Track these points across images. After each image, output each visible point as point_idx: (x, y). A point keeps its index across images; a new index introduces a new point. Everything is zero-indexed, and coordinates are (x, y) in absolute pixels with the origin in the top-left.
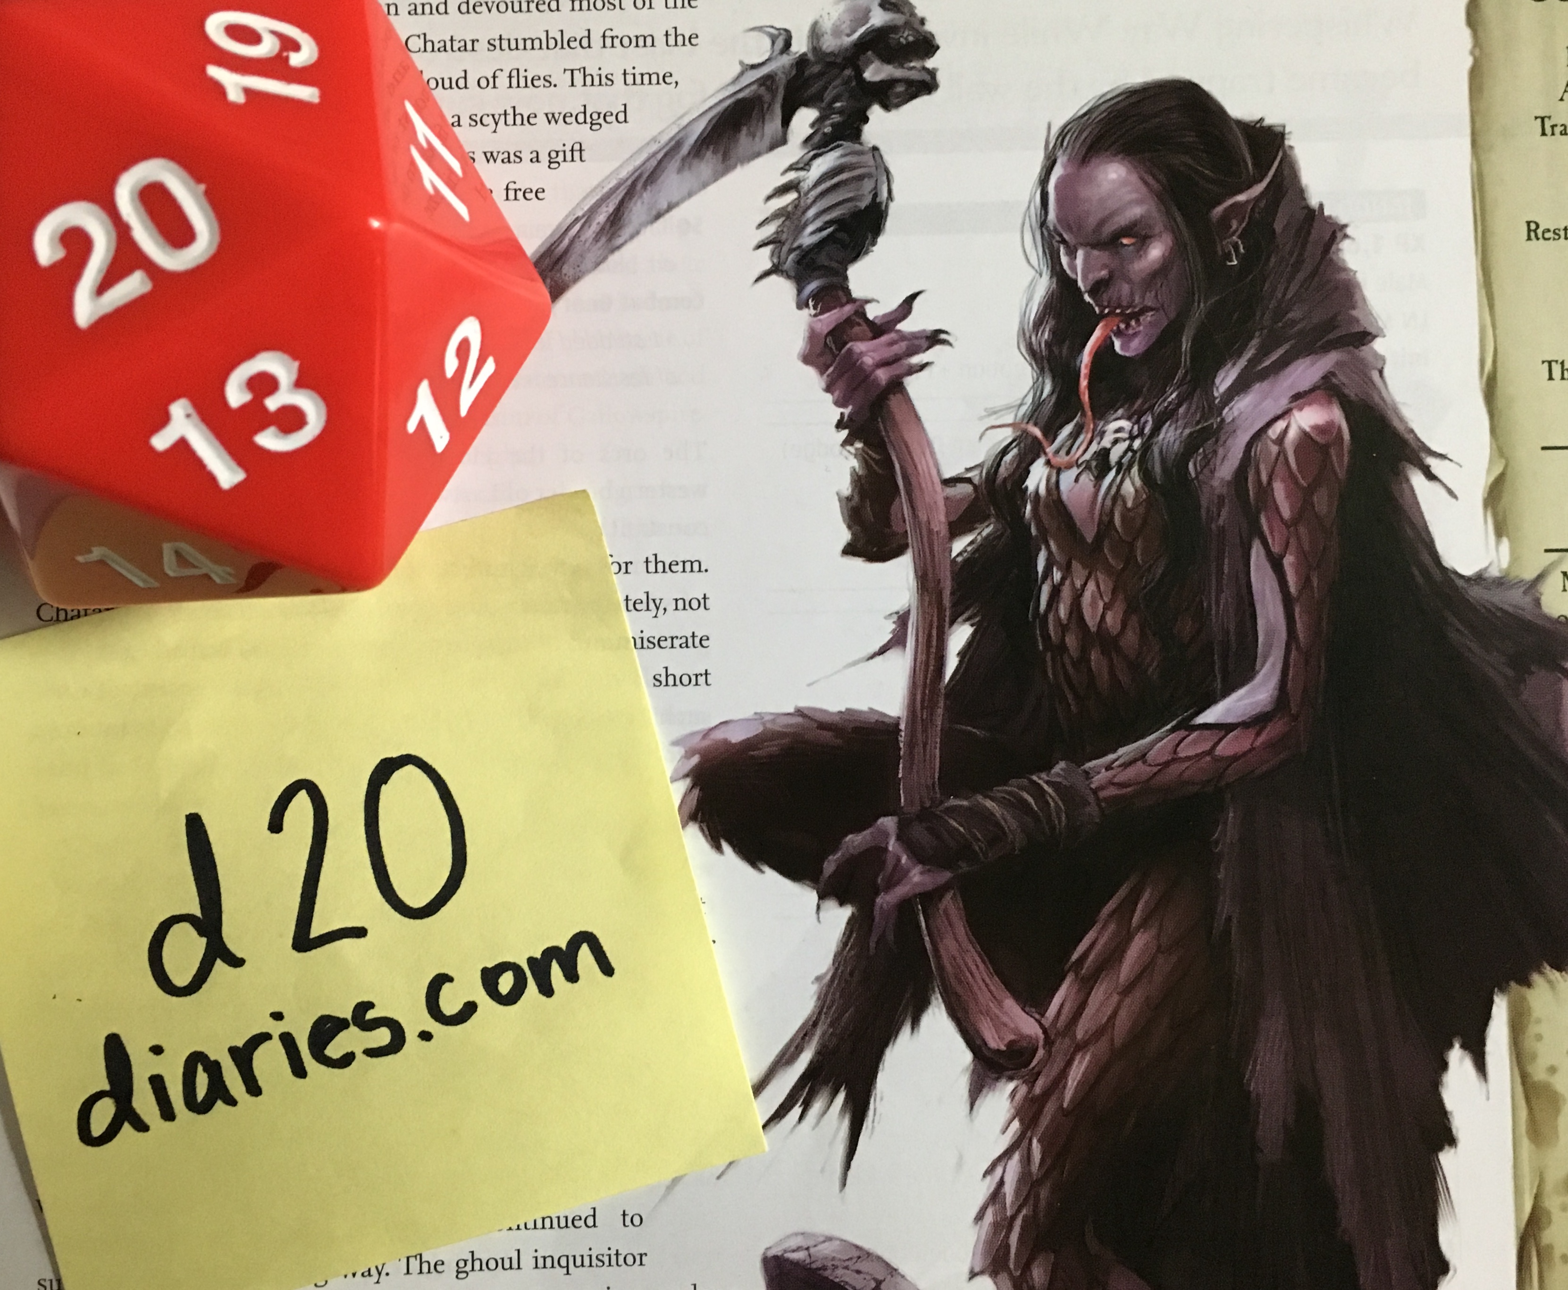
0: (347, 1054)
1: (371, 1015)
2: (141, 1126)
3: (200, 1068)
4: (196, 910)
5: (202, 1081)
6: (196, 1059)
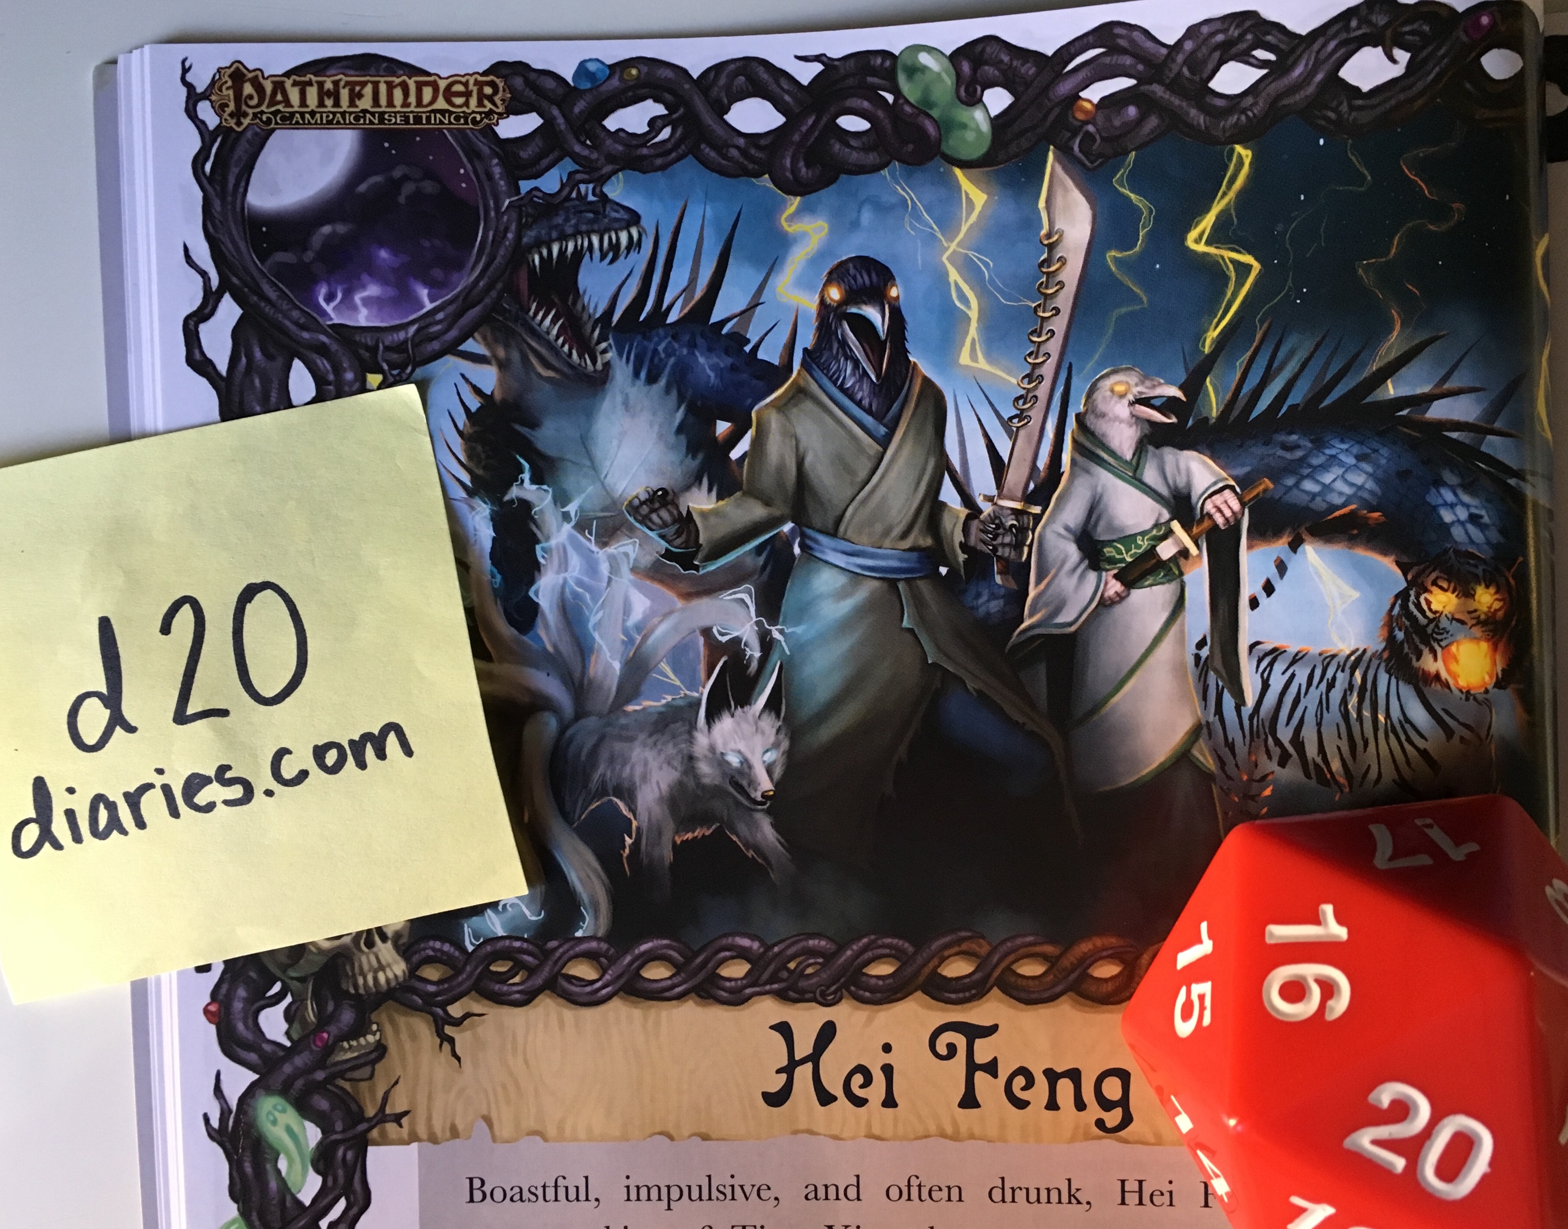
0: (210, 803)
1: (228, 775)
2: (58, 846)
3: (102, 806)
5: (103, 816)
6: (99, 799)
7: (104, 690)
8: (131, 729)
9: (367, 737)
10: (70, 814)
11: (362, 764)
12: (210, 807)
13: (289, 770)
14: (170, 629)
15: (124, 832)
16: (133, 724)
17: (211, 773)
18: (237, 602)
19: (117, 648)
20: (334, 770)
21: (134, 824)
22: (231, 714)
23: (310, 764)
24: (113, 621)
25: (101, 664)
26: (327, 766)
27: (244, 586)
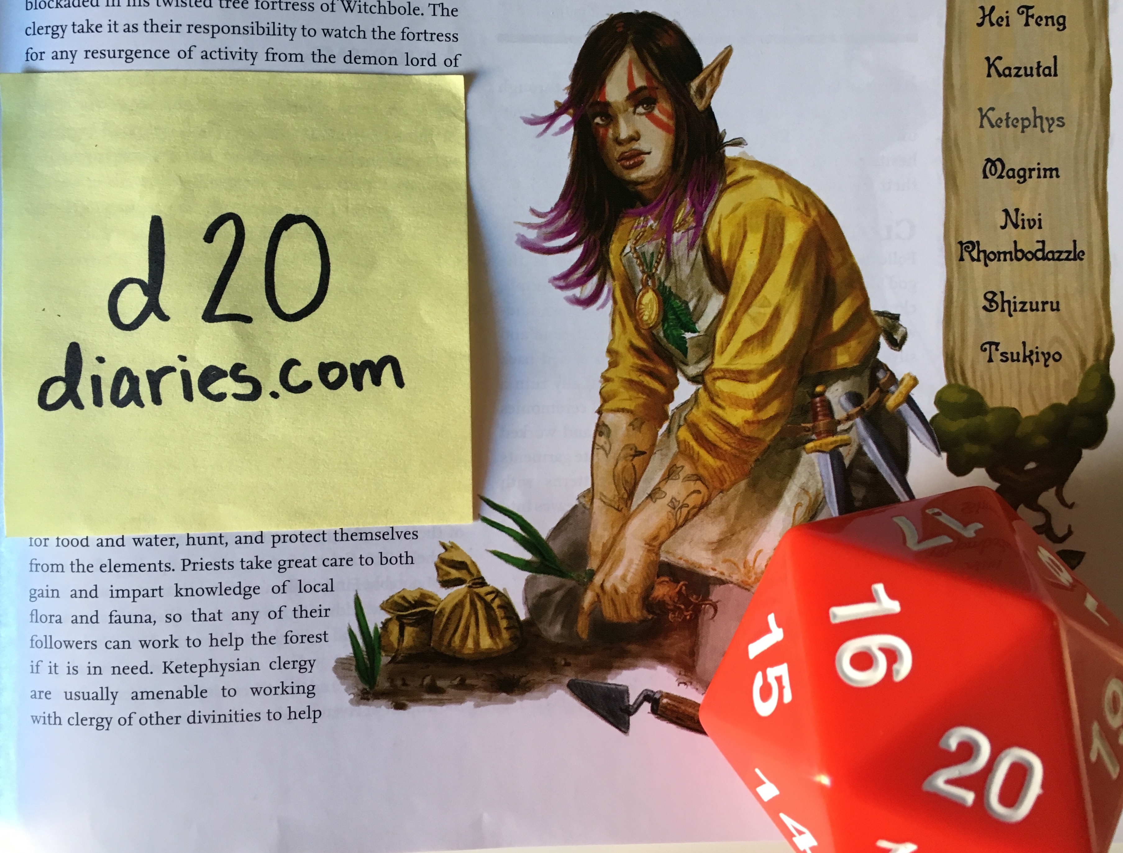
0: (222, 393)
1: (242, 373)
2: (79, 405)
3: (125, 378)
5: (125, 387)
6: (124, 372)
7: (146, 279)
8: (164, 317)
9: (367, 364)
10: (96, 381)
11: (358, 386)
12: (220, 397)
13: (295, 378)
14: (213, 238)
15: (141, 404)
16: (167, 313)
17: (228, 368)
18: (275, 228)
19: (163, 245)
20: (335, 386)
21: (151, 399)
22: (254, 322)
23: (314, 377)
24: (164, 222)
25: (147, 257)
26: (329, 381)
27: (284, 215)
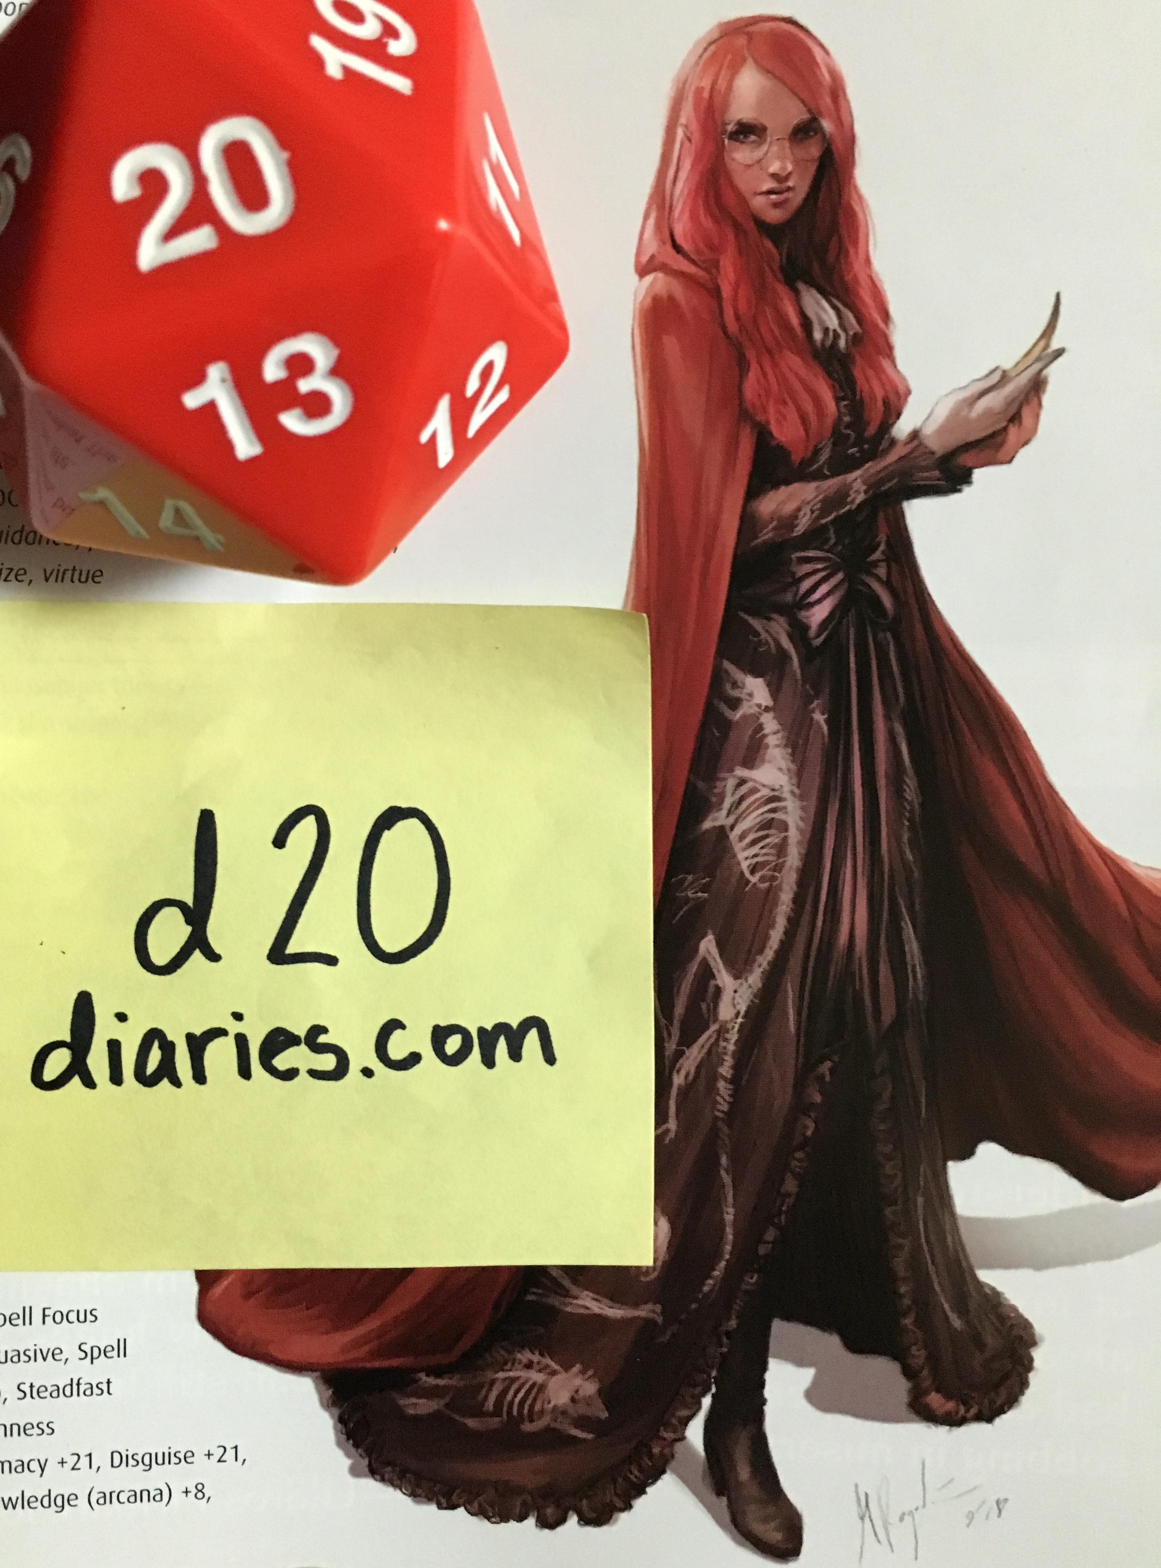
0: (293, 1069)
1: (322, 1039)
2: (89, 1083)
3: (156, 1044)
4: (188, 898)
5: (155, 1057)
6: (154, 1036)
7: (189, 901)
8: (213, 957)
9: (502, 1028)
10: (114, 1047)
11: (489, 1061)
12: (290, 1074)
13: (397, 1049)
14: (284, 841)
15: (176, 1083)
16: (217, 950)
17: (302, 1033)
18: (373, 826)
19: (216, 852)
20: (455, 1060)
21: (191, 1076)
22: (340, 964)
23: (425, 1047)
24: (217, 818)
25: (192, 868)
26: (445, 1054)
27: (386, 807)
